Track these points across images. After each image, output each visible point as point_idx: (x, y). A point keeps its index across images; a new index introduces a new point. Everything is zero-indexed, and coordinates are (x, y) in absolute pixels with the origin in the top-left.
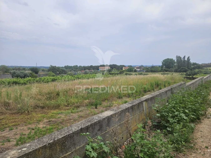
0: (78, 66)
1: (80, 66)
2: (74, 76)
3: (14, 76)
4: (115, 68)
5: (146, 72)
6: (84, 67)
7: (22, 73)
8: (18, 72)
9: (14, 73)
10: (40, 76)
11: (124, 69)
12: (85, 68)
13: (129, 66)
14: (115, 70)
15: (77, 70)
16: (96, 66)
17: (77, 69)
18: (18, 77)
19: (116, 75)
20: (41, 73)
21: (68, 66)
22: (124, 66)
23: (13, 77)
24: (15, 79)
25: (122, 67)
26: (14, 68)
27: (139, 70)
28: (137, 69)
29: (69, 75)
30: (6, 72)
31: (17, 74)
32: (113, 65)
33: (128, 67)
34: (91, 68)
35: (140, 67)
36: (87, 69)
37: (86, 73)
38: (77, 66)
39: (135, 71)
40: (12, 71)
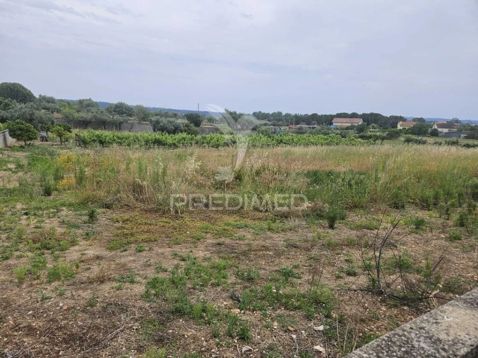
0: (284, 114)
1: (287, 115)
2: (273, 137)
3: (157, 128)
4: (375, 122)
5: (466, 138)
6: (296, 116)
7: (171, 122)
8: (164, 121)
9: (158, 122)
10: (203, 131)
11: (399, 127)
12: (298, 119)
13: (414, 120)
14: (374, 128)
15: (280, 123)
16: (325, 116)
17: (279, 120)
18: (163, 131)
19: (379, 142)
20: (205, 125)
21: (260, 112)
22: (401, 119)
23: (154, 130)
24: (158, 135)
25: (395, 120)
26: (157, 112)
27: (446, 130)
28: (440, 130)
29: (263, 133)
30: (144, 119)
31: (161, 124)
32: (372, 114)
33: (415, 123)
34: (313, 119)
35: (449, 124)
36: (304, 121)
37: (300, 132)
38: (280, 113)
39: (435, 134)
40: (154, 119)
